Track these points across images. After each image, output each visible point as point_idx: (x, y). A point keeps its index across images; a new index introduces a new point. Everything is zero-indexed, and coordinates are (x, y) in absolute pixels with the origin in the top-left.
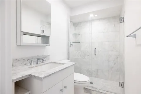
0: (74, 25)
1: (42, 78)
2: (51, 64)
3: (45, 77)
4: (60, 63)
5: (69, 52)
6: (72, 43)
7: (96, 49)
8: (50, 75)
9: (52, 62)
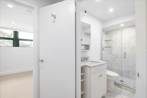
0: (106, 34)
1: (91, 67)
2: (92, 62)
3: (93, 67)
4: (97, 62)
5: (102, 55)
6: (104, 48)
7: (125, 53)
8: (95, 66)
9: (92, 61)
